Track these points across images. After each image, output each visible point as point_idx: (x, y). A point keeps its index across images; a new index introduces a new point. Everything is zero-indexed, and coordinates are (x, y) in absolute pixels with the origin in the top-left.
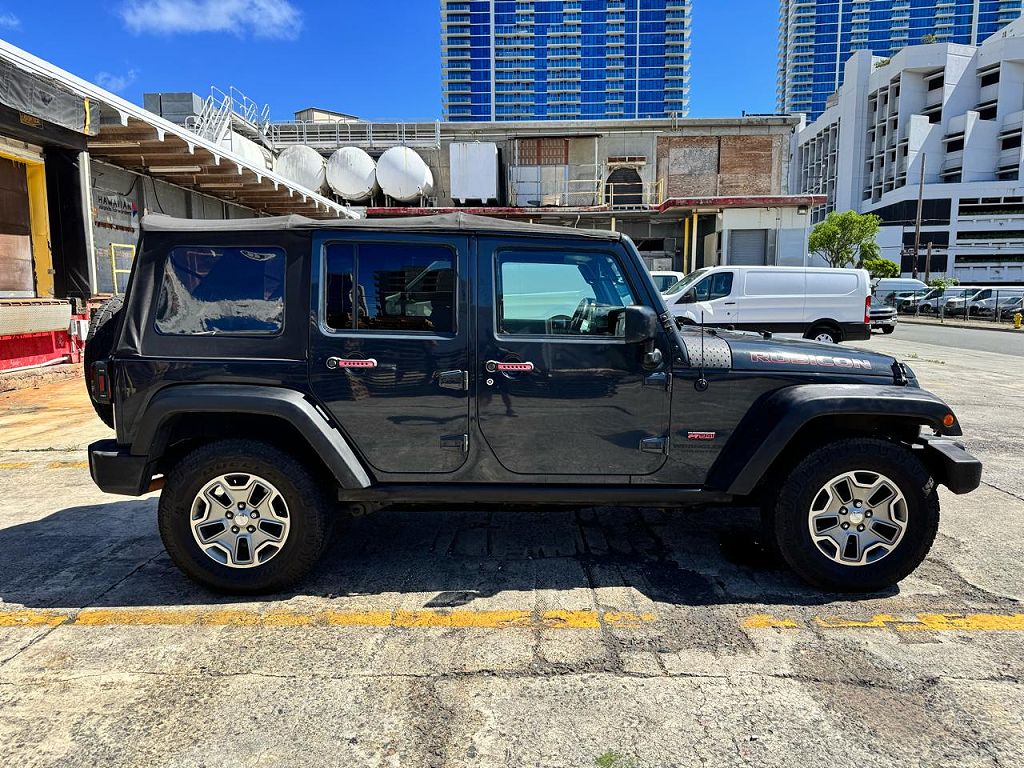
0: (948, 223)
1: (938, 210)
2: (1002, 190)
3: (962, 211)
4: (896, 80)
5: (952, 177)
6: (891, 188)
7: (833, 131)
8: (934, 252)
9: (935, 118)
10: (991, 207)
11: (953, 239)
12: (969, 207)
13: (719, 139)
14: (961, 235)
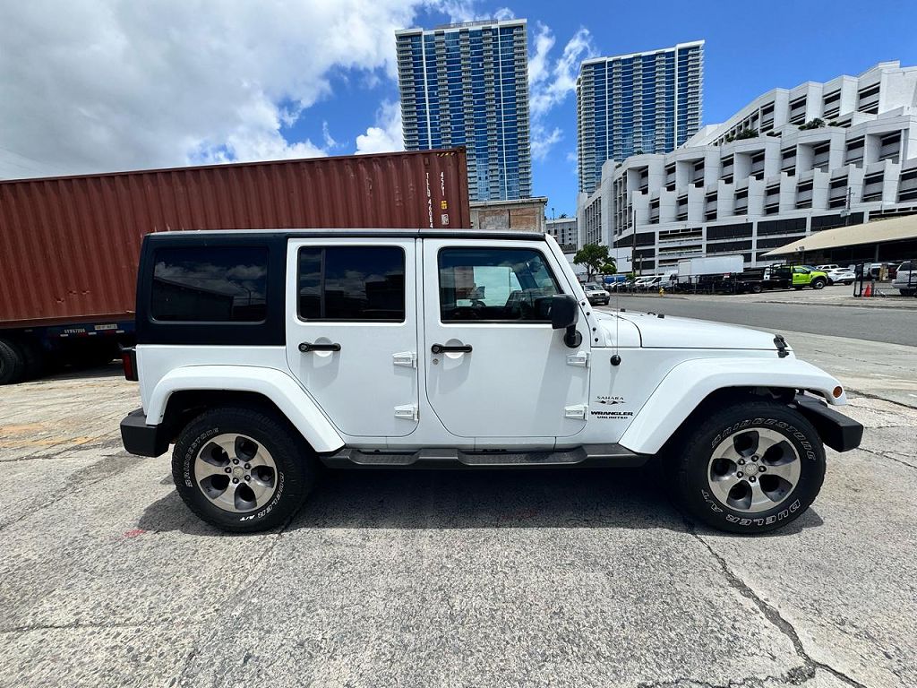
0: (654, 244)
1: (648, 238)
2: (680, 226)
3: (661, 238)
4: (625, 174)
5: (655, 221)
6: (625, 228)
7: (598, 202)
8: (643, 260)
9: (645, 192)
10: (675, 234)
11: (657, 252)
12: (664, 235)
13: (509, 210)
14: (661, 250)
